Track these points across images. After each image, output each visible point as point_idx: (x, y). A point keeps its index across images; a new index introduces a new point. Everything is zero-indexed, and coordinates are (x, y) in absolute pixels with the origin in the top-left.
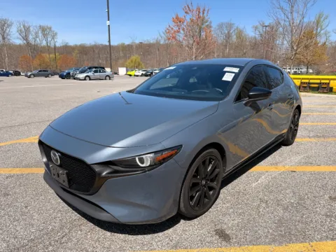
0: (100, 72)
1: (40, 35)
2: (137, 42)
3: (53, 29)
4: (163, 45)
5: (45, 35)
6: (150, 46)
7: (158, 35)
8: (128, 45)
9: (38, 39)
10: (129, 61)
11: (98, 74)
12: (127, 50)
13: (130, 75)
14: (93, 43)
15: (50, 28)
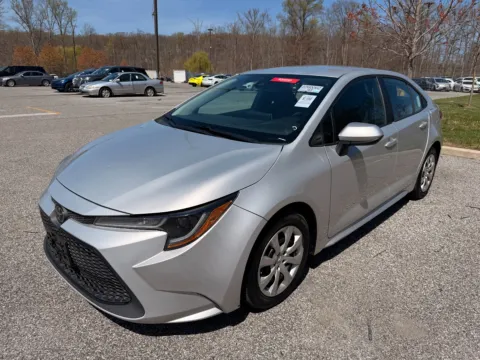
0: (134, 79)
1: (50, 14)
2: (203, 30)
3: (69, 6)
4: (243, 36)
5: (57, 16)
6: (223, 36)
7: (237, 19)
8: (189, 36)
9: (45, 21)
10: (189, 60)
11: (130, 83)
12: (186, 43)
13: (194, 85)
14: (136, 32)
15: (65, 4)
